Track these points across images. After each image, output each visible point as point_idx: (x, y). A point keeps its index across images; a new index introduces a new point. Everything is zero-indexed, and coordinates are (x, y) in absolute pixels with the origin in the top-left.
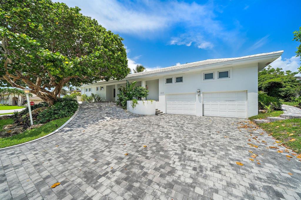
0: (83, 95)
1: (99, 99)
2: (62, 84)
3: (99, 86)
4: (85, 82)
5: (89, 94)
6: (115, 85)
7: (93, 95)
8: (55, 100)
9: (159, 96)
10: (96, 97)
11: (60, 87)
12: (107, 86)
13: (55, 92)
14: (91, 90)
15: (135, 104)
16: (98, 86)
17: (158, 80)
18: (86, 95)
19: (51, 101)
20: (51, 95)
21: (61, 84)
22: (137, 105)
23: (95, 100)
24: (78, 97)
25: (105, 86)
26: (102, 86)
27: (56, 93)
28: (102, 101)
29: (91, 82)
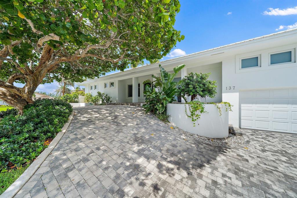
0: (87, 94)
1: (109, 100)
2: (43, 72)
3: (108, 82)
4: (89, 75)
5: (94, 93)
6: (132, 78)
7: (99, 94)
8: (27, 103)
9: (223, 95)
10: (103, 97)
11: (37, 78)
12: (120, 81)
13: (26, 88)
14: (97, 87)
15: (198, 112)
16: (106, 82)
17: (221, 63)
18: (91, 94)
19: (19, 105)
20: (18, 93)
21: (40, 72)
22: (202, 115)
23: (103, 100)
24: (80, 97)
25: (116, 81)
26: (112, 81)
27: (28, 89)
28: (112, 102)
29: (97, 75)
